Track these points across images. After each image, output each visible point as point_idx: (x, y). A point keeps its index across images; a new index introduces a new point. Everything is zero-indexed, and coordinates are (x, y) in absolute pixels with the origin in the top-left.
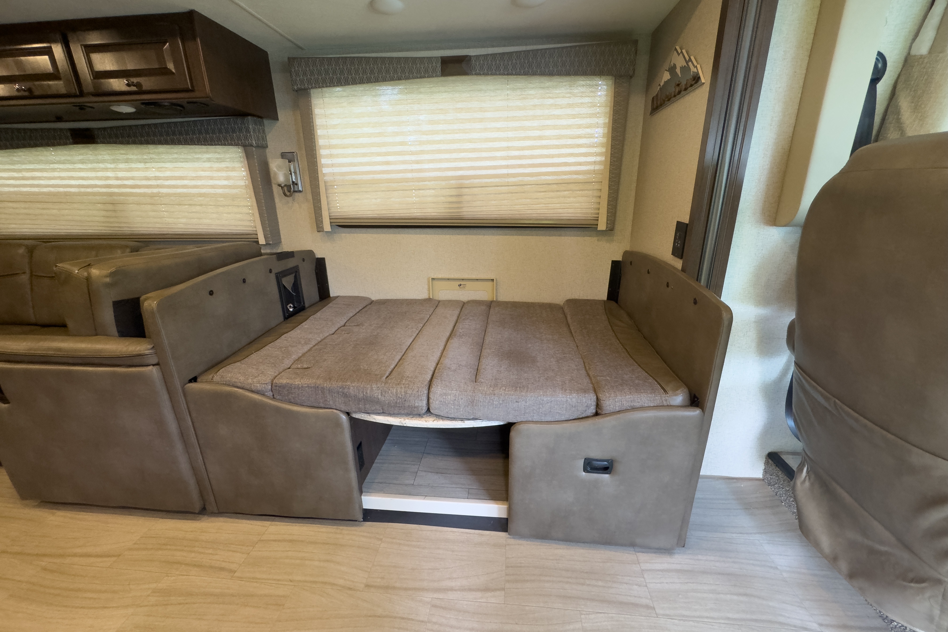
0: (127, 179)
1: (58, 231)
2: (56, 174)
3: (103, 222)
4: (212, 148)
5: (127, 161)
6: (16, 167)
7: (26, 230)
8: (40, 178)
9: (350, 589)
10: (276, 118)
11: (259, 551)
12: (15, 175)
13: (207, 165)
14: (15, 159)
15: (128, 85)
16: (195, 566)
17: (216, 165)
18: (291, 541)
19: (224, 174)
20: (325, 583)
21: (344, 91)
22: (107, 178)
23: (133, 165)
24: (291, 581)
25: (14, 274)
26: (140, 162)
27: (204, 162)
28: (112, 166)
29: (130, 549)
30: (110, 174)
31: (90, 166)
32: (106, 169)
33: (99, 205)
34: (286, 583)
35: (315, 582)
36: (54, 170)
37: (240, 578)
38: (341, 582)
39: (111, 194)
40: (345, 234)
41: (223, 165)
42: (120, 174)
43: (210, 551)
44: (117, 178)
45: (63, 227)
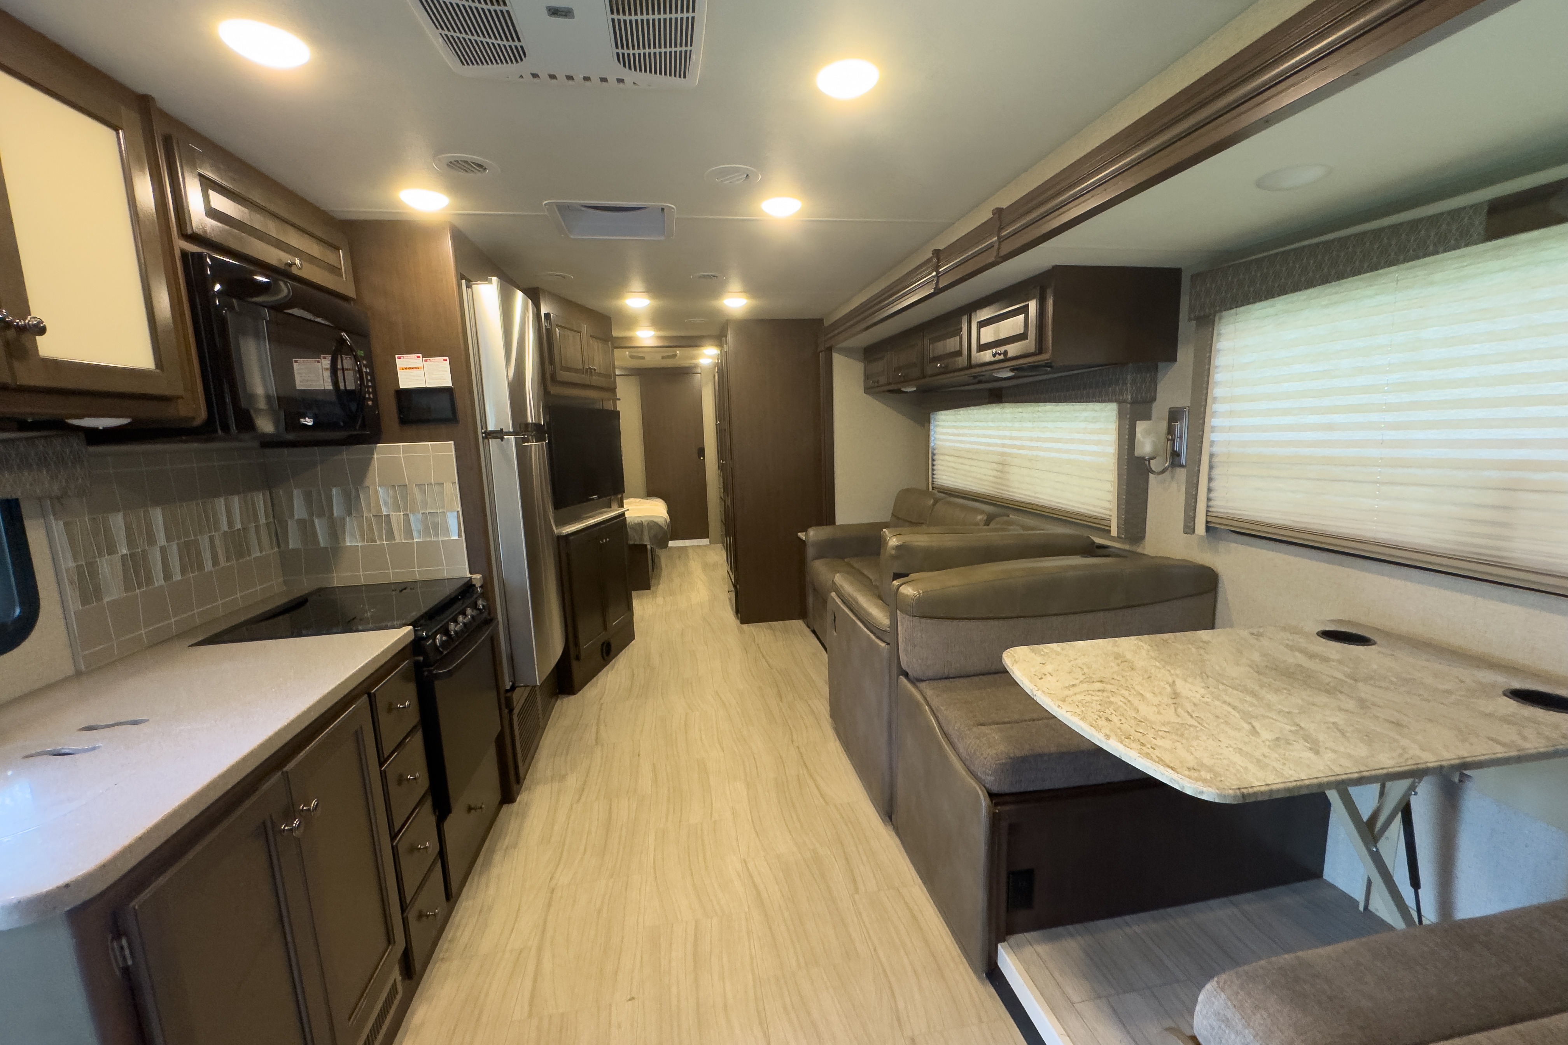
0: (1017, 439)
1: (966, 486)
2: (976, 432)
3: (992, 482)
4: (1091, 405)
5: (1021, 420)
6: (957, 424)
7: (950, 482)
8: (966, 435)
9: (899, 1020)
10: (1174, 359)
11: (888, 898)
12: (955, 431)
13: (1083, 425)
14: (958, 417)
15: (994, 355)
16: (847, 859)
17: (1091, 426)
18: (914, 917)
19: (1095, 437)
20: (891, 988)
21: (1272, 306)
22: (1005, 437)
23: (1025, 425)
24: (875, 950)
25: (919, 523)
26: (1030, 421)
27: (1081, 422)
28: (1010, 425)
29: (835, 806)
30: (1007, 433)
31: (997, 424)
32: (1005, 428)
33: (994, 464)
34: (870, 946)
35: (886, 975)
36: (975, 428)
37: (854, 902)
38: (901, 1005)
39: (1003, 454)
40: (1235, 545)
41: (1098, 426)
42: (1014, 434)
43: (864, 858)
44: (1011, 438)
45: (969, 484)
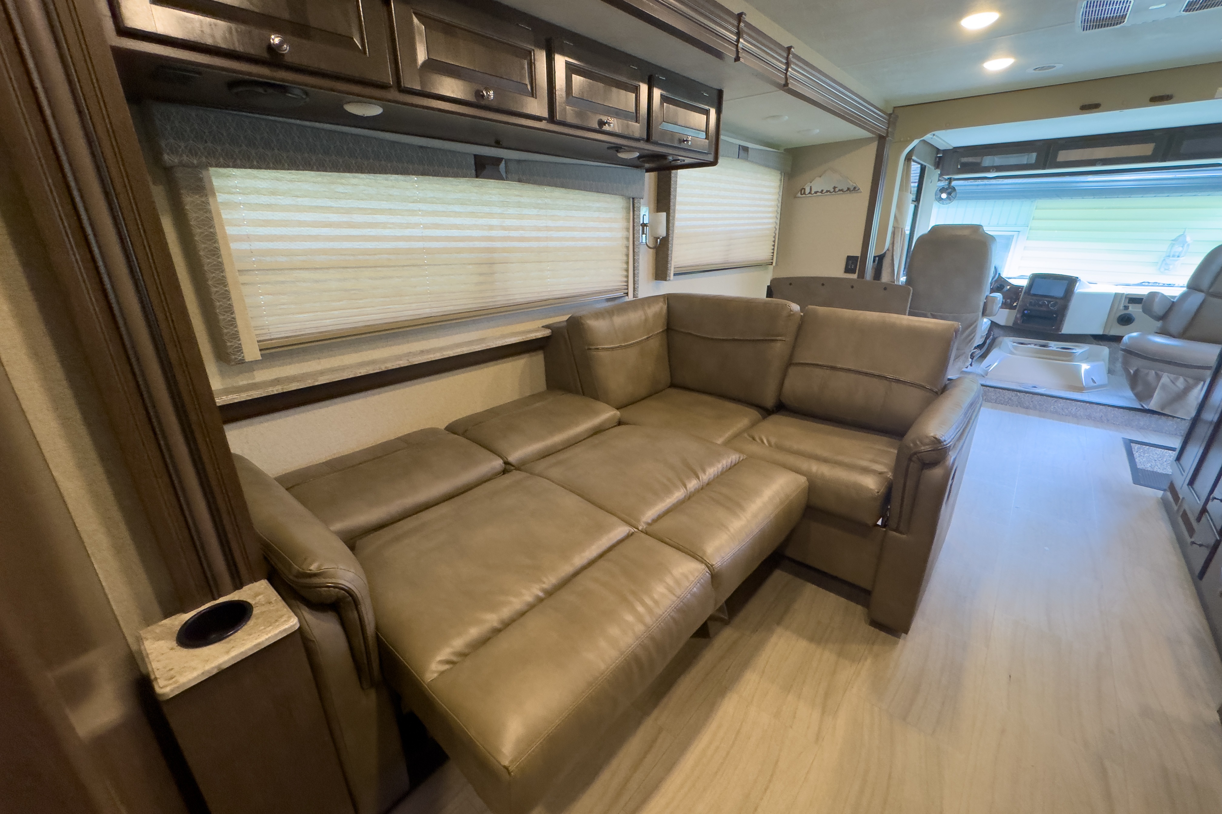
0: (517, 229)
1: (394, 315)
3: (474, 292)
4: (602, 197)
5: (519, 205)
6: (342, 203)
7: (328, 322)
8: (384, 225)
12: (334, 217)
14: (341, 189)
22: (491, 228)
23: (525, 211)
26: (535, 208)
27: (595, 211)
30: (494, 222)
31: (470, 209)
32: (491, 215)
33: (470, 267)
36: (413, 213)
39: (490, 250)
42: (508, 222)
44: (504, 228)
